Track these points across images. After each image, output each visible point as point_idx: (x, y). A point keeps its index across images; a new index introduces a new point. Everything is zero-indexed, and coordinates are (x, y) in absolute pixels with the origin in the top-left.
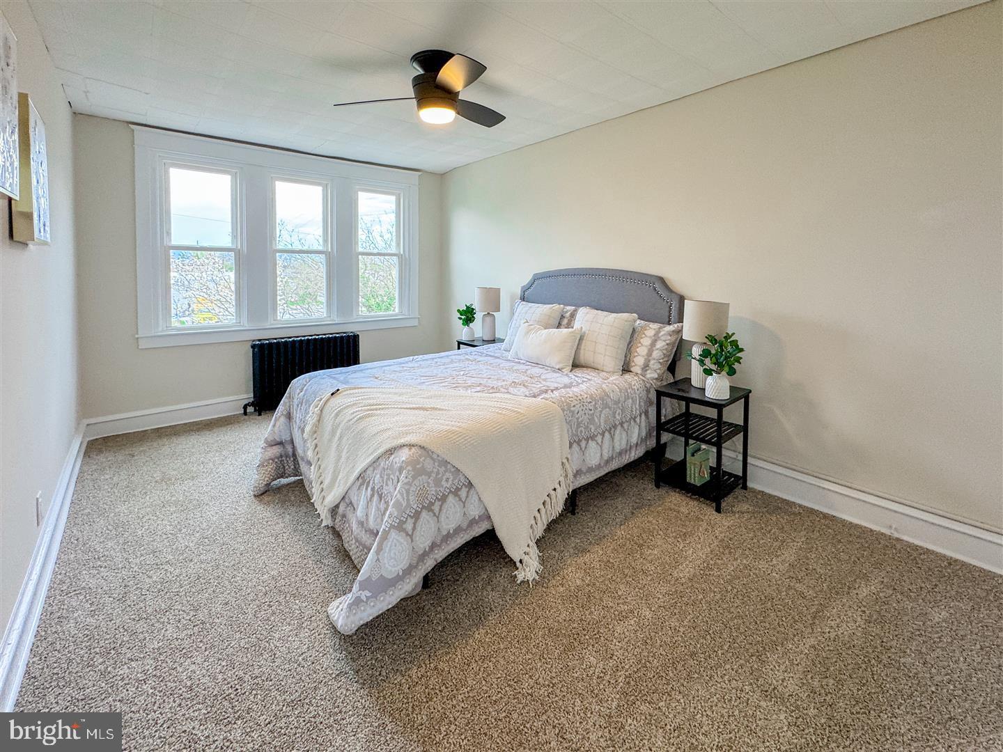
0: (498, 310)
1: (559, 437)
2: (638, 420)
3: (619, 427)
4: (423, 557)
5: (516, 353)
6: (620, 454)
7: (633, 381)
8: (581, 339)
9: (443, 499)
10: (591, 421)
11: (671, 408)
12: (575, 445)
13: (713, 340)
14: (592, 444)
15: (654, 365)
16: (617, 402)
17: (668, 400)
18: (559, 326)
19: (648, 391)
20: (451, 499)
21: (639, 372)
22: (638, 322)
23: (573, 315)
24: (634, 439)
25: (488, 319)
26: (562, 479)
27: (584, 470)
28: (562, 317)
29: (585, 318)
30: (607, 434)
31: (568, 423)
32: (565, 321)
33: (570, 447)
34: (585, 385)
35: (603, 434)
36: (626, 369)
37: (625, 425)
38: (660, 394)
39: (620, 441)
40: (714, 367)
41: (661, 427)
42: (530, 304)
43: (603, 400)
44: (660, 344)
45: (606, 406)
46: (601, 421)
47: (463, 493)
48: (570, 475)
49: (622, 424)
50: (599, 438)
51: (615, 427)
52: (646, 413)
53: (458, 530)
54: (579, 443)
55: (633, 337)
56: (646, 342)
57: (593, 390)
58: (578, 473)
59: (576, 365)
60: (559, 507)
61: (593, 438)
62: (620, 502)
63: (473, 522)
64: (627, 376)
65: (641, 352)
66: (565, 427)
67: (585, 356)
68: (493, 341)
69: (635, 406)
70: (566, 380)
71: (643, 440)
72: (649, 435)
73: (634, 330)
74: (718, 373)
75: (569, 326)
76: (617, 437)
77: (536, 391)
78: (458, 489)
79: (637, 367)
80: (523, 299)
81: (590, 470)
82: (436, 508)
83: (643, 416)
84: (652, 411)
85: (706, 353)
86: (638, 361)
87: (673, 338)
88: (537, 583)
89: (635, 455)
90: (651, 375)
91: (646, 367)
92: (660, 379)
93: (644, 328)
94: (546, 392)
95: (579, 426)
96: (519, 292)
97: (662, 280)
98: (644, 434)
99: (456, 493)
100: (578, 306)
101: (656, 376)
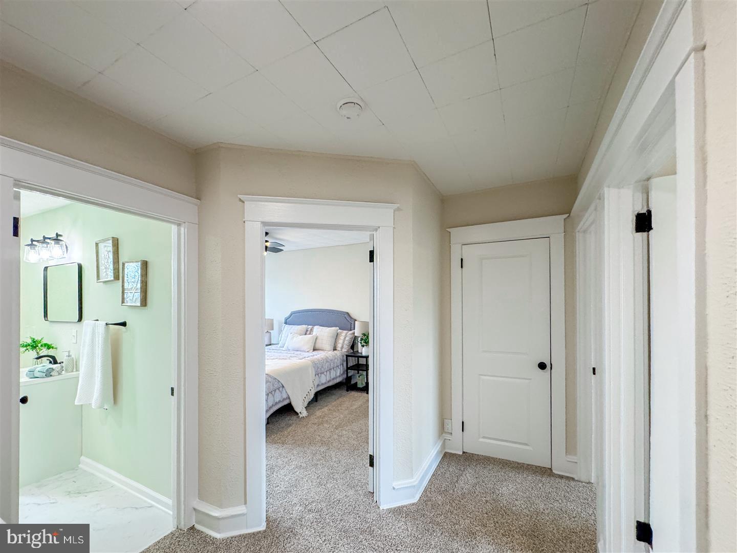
0: (273, 329)
1: (311, 372)
2: (339, 367)
3: (332, 370)
4: (270, 408)
5: (288, 347)
6: (333, 379)
7: (338, 353)
8: (316, 339)
9: (275, 391)
10: (322, 367)
11: (352, 362)
12: (317, 376)
13: (365, 335)
14: (323, 375)
15: (345, 346)
16: (331, 360)
17: (350, 358)
18: (306, 334)
19: (343, 356)
20: (277, 391)
21: (340, 349)
22: (339, 331)
23: (312, 330)
24: (338, 374)
25: (268, 334)
26: (313, 386)
27: (320, 384)
28: (307, 331)
29: (318, 330)
30: (328, 372)
31: (314, 367)
32: (308, 332)
33: (315, 375)
34: (319, 355)
35: (327, 372)
36: (335, 349)
37: (335, 369)
38: (347, 356)
39: (333, 375)
40: (365, 344)
41: (348, 368)
42: (291, 326)
43: (327, 360)
44: (347, 339)
45: (327, 362)
46: (326, 366)
47: (281, 389)
48: (316, 386)
49: (333, 368)
50: (325, 373)
51: (331, 369)
52: (343, 364)
53: (280, 402)
54: (318, 374)
55: (337, 336)
56: (342, 338)
57: (322, 356)
58: (318, 385)
59: (314, 350)
60: (312, 396)
61: (323, 373)
62: (333, 397)
63: (284, 400)
64: (335, 351)
65: (340, 342)
66: (313, 369)
67: (318, 346)
68: (270, 345)
69: (338, 362)
70: (312, 354)
71: (341, 375)
72: (343, 373)
73: (337, 334)
74: (366, 346)
75: (310, 334)
76: (332, 374)
77: (301, 358)
78: (279, 388)
79: (339, 349)
80: (286, 323)
81: (322, 384)
82: (273, 393)
83: (342, 366)
84: (345, 364)
85: (362, 339)
86: (339, 346)
87: (352, 336)
88: (306, 417)
89: (338, 380)
90: (345, 350)
91: (342, 347)
92: (347, 351)
93: (341, 333)
94: (305, 358)
95: (318, 368)
96: (284, 321)
97: (348, 313)
98: (342, 372)
99: (279, 389)
100: (315, 326)
101: (346, 350)
